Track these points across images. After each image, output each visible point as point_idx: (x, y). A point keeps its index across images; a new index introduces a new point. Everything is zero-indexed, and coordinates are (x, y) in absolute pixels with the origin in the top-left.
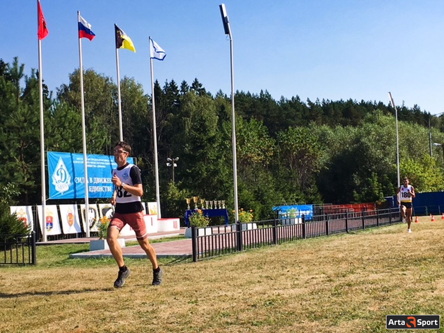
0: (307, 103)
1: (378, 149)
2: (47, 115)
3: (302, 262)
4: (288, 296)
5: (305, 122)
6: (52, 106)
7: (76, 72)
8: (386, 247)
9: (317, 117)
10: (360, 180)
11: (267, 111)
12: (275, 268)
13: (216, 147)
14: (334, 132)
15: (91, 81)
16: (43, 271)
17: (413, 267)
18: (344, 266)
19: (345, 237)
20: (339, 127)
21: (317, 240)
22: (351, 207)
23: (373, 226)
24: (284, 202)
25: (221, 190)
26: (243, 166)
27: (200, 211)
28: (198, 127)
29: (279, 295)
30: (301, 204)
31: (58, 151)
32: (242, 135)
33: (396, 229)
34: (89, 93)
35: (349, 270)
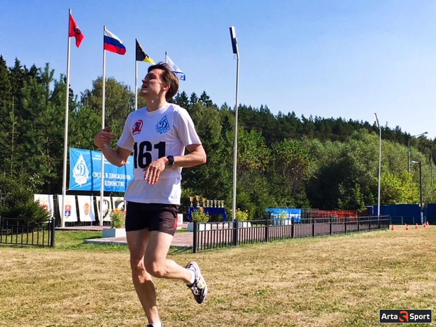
0: (301, 118)
1: (362, 163)
2: (71, 116)
3: (289, 259)
4: (276, 288)
5: (298, 136)
6: (77, 108)
7: (99, 79)
8: (365, 250)
9: (309, 131)
10: (344, 189)
11: (266, 124)
12: (265, 263)
13: (219, 153)
14: (324, 145)
15: (112, 88)
16: (60, 253)
17: (388, 269)
18: (327, 265)
19: (329, 239)
20: (329, 142)
21: (304, 240)
22: (336, 213)
23: (354, 231)
24: (276, 205)
25: (221, 191)
26: (242, 171)
27: (201, 208)
28: (204, 134)
29: (268, 287)
30: (291, 208)
31: (80, 148)
32: (243, 144)
33: (375, 235)
34: (109, 99)
35: (332, 269)
